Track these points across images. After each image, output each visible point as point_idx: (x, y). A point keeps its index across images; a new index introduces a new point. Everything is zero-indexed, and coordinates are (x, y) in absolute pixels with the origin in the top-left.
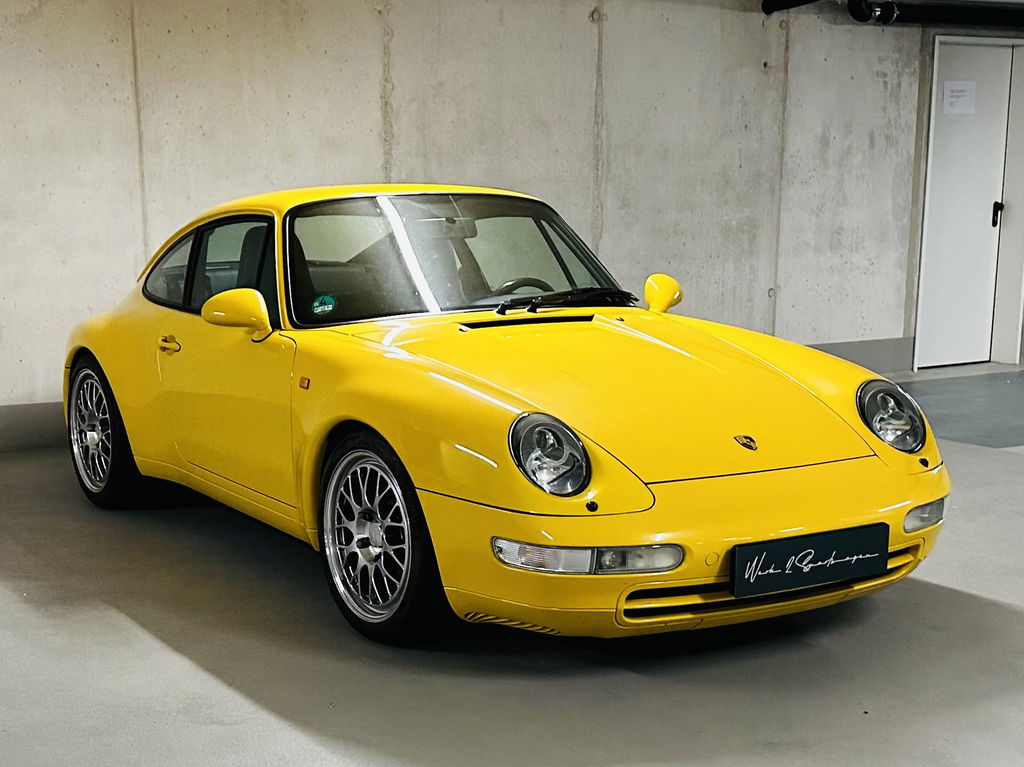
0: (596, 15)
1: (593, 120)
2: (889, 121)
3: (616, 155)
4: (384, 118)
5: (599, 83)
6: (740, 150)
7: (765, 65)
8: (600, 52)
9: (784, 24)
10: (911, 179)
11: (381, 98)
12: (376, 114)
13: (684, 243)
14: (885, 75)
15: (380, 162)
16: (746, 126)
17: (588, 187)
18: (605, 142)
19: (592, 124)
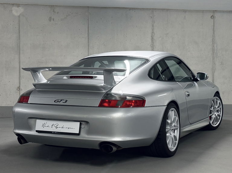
0: (213, 17)
3: (219, 51)
4: (152, 42)
5: (214, 33)
8: (214, 26)
11: (151, 37)
12: (150, 41)
17: (211, 59)
18: (216, 48)
19: (212, 44)
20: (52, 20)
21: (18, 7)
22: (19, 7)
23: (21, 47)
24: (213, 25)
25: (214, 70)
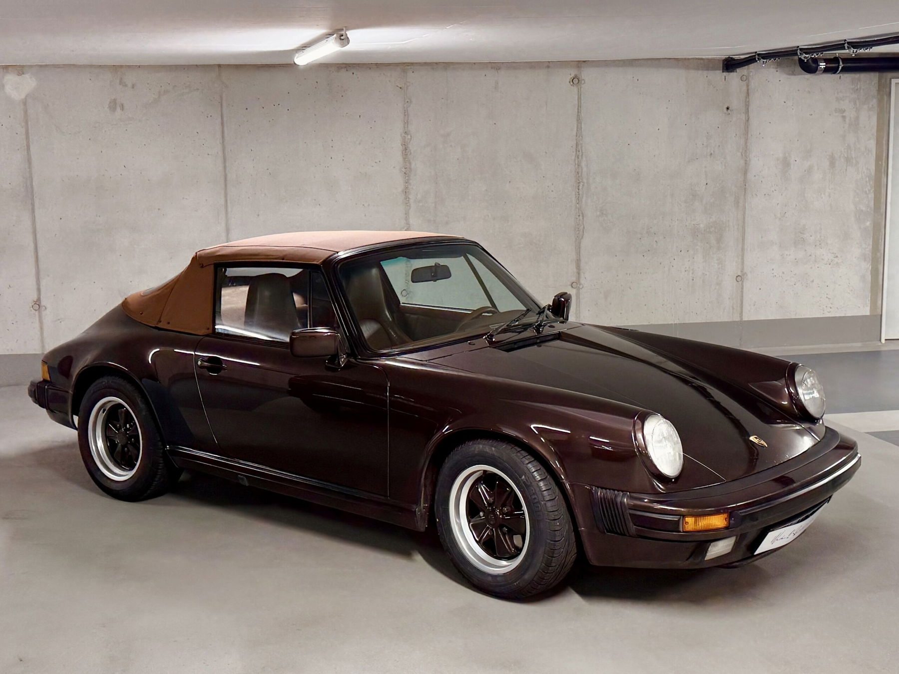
0: (576, 80)
1: (574, 153)
2: (849, 147)
3: (594, 178)
4: (404, 159)
5: (579, 128)
6: (705, 172)
7: (728, 108)
8: (579, 106)
9: (744, 77)
10: (872, 191)
11: (401, 145)
12: (398, 157)
13: (656, 241)
14: (844, 111)
15: (400, 190)
16: (711, 154)
17: (572, 202)
18: (585, 169)
19: (573, 157)
20: (118, 109)
21: (21, 75)
22: (23, 74)
23: (36, 189)
24: (576, 102)
25: (581, 233)
